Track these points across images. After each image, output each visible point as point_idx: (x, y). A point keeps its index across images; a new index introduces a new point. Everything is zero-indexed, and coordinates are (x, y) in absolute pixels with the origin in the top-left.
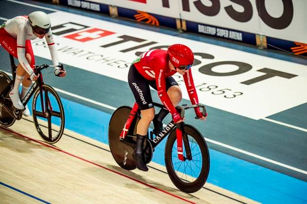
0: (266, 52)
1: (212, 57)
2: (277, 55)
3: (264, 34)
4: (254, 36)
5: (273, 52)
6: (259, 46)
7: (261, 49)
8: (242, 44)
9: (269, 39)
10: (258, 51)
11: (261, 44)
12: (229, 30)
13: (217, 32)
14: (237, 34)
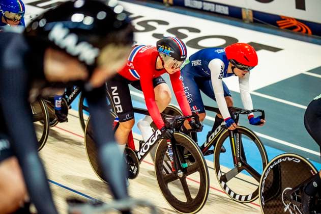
0: (252, 26)
1: (198, 31)
2: (262, 29)
3: (250, 8)
4: (240, 10)
5: (260, 26)
6: (245, 20)
7: (248, 23)
8: (229, 18)
9: (256, 14)
10: (244, 25)
11: (247, 18)
12: (216, 4)
13: (203, 6)
14: (224, 7)
